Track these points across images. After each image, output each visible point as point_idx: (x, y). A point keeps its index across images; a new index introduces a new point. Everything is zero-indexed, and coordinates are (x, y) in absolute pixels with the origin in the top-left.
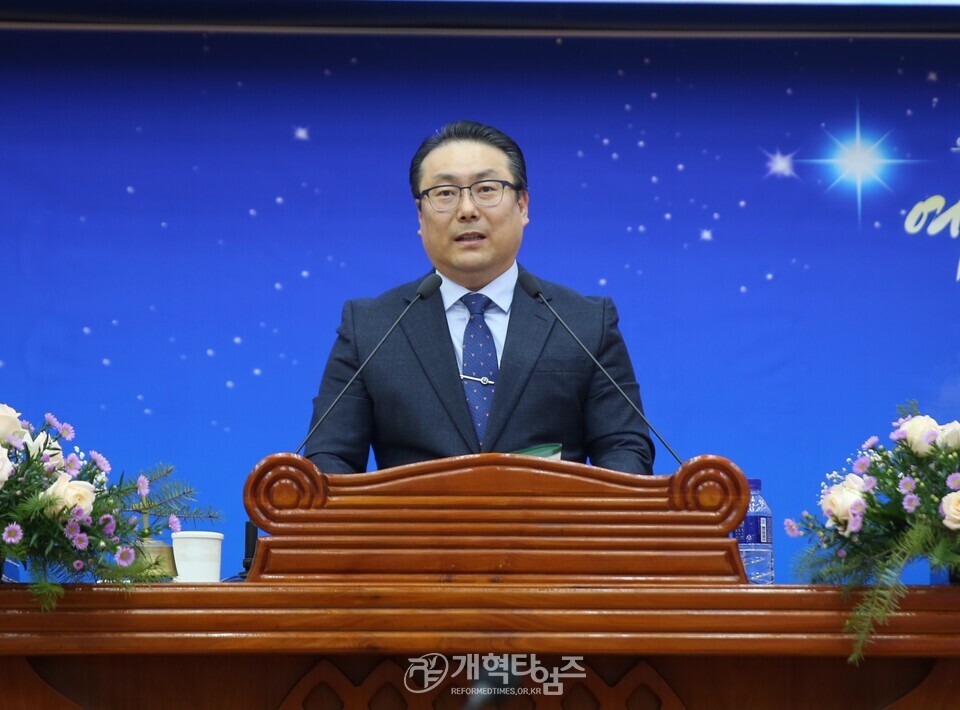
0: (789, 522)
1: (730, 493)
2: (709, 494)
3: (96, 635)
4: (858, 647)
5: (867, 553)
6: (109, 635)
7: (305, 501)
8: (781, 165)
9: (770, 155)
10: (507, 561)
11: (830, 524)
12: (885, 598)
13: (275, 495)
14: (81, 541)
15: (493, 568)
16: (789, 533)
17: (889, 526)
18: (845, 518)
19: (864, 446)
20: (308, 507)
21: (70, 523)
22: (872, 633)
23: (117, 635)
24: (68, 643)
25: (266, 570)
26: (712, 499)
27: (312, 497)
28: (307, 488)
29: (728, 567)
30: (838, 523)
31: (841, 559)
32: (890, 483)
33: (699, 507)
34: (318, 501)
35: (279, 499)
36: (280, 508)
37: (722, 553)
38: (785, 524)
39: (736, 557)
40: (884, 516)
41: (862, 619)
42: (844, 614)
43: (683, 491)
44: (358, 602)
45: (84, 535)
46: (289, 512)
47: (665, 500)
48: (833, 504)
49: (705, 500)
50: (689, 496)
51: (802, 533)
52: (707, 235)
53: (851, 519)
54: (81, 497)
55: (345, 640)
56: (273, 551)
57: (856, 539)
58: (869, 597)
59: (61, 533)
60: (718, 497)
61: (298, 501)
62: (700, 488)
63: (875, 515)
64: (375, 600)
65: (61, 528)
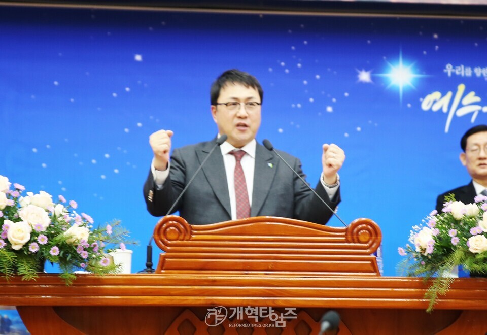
0: (400, 249)
1: (373, 235)
2: (364, 235)
3: (87, 297)
4: (431, 305)
5: (435, 263)
6: (93, 297)
7: (181, 237)
8: (365, 76)
9: (359, 71)
10: (273, 265)
11: (418, 250)
12: (444, 283)
13: (168, 234)
14: (85, 255)
15: (266, 268)
16: (401, 254)
17: (444, 251)
18: (425, 247)
19: (430, 214)
20: (183, 240)
21: (79, 247)
22: (436, 299)
23: (97, 297)
24: (75, 301)
25: (164, 268)
26: (365, 238)
27: (185, 235)
28: (182, 231)
29: (372, 269)
30: (422, 249)
31: (423, 265)
32: (444, 232)
33: (359, 242)
34: (187, 237)
35: (169, 236)
36: (170, 240)
37: (369, 262)
38: (398, 249)
39: (375, 264)
40: (442, 247)
41: (432, 293)
42: (423, 290)
43: (351, 234)
44: (206, 283)
45: (86, 252)
46: (175, 242)
47: (344, 238)
48: (420, 241)
49: (362, 238)
50: (355, 237)
51: (406, 254)
52: (329, 109)
53: (428, 248)
54: (83, 234)
55: (200, 300)
56: (167, 260)
57: (430, 257)
58: (436, 283)
59: (75, 251)
60: (368, 237)
61: (178, 237)
62: (359, 233)
63: (438, 246)
64: (214, 282)
65: (75, 248)
